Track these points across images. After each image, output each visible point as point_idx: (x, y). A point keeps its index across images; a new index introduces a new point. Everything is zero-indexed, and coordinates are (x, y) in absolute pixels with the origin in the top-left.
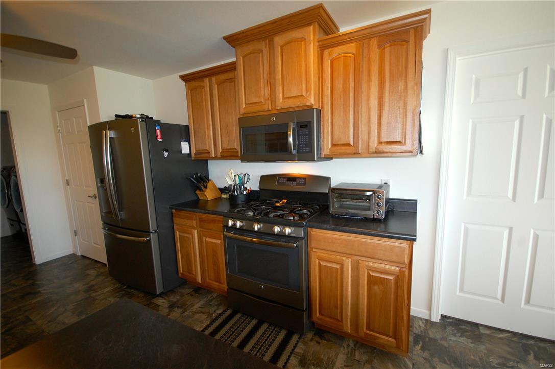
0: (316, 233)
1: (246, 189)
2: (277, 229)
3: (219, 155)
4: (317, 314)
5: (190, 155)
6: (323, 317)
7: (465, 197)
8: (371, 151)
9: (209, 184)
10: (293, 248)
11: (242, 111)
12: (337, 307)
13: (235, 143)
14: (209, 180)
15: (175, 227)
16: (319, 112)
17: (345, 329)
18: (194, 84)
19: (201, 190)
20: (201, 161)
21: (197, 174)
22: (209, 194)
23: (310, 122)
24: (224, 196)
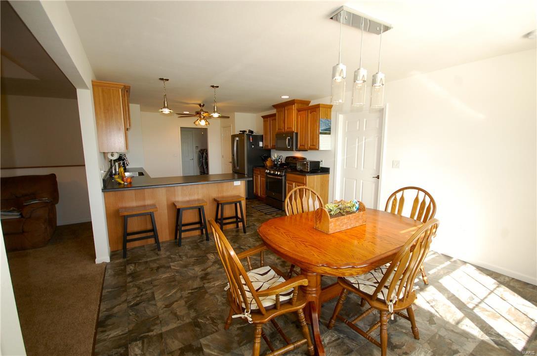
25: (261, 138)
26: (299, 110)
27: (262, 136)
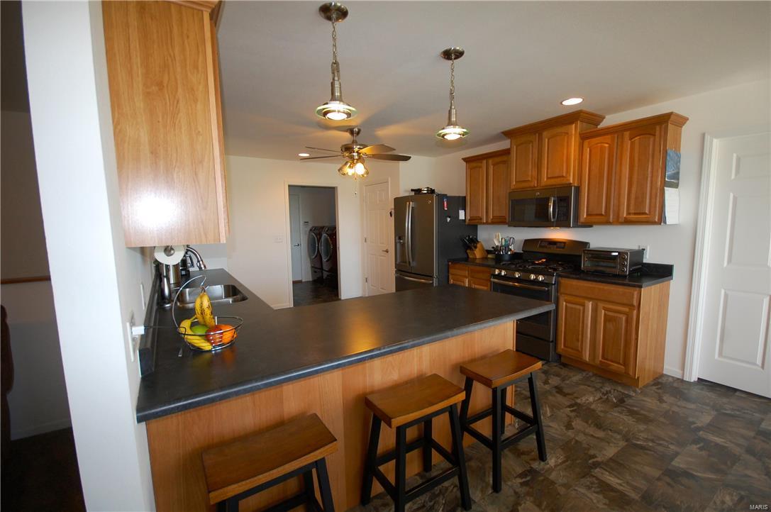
0: (564, 281)
1: (511, 250)
2: (533, 277)
3: (490, 221)
4: (561, 346)
5: (464, 221)
6: (566, 349)
7: (725, 264)
8: (620, 220)
9: (478, 245)
10: (544, 291)
11: (512, 187)
12: (578, 340)
13: (505, 212)
14: (478, 242)
15: (450, 277)
16: (578, 189)
17: (584, 358)
18: (474, 164)
19: (471, 249)
20: (472, 226)
21: (469, 236)
22: (478, 254)
23: (568, 197)
24: (490, 256)
25: (461, 202)
26: (584, 137)
27: (465, 197)
